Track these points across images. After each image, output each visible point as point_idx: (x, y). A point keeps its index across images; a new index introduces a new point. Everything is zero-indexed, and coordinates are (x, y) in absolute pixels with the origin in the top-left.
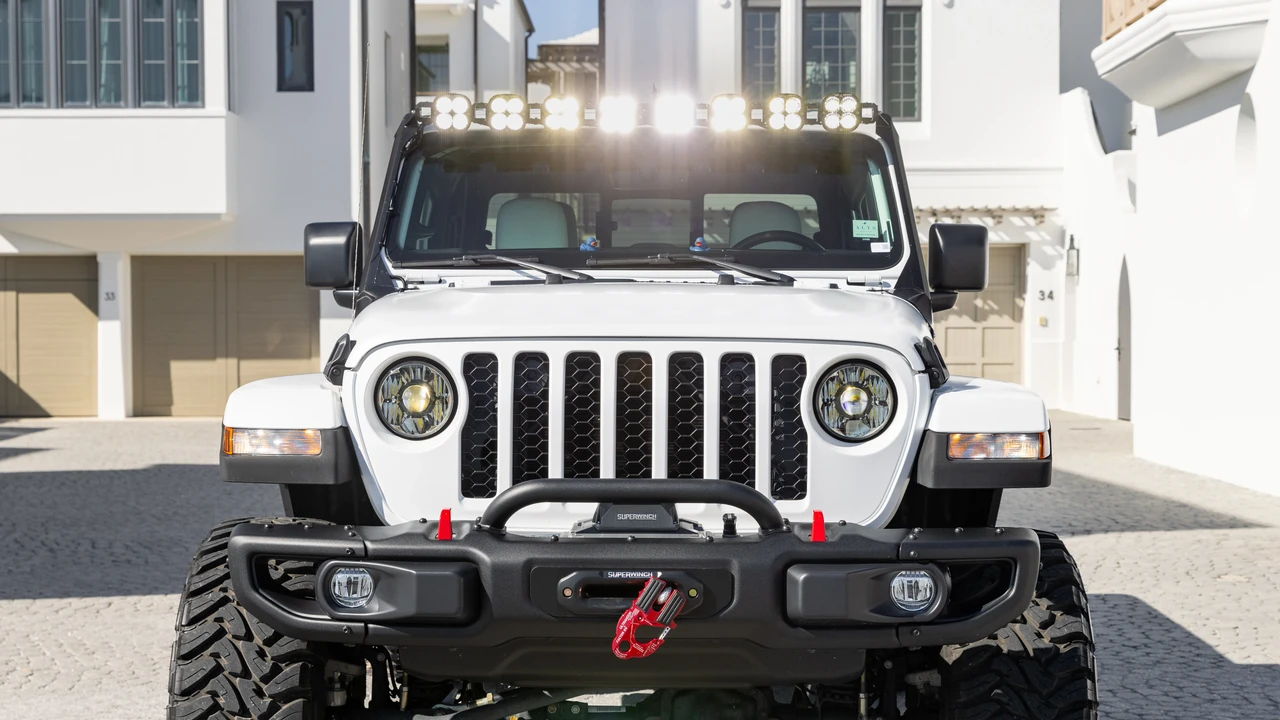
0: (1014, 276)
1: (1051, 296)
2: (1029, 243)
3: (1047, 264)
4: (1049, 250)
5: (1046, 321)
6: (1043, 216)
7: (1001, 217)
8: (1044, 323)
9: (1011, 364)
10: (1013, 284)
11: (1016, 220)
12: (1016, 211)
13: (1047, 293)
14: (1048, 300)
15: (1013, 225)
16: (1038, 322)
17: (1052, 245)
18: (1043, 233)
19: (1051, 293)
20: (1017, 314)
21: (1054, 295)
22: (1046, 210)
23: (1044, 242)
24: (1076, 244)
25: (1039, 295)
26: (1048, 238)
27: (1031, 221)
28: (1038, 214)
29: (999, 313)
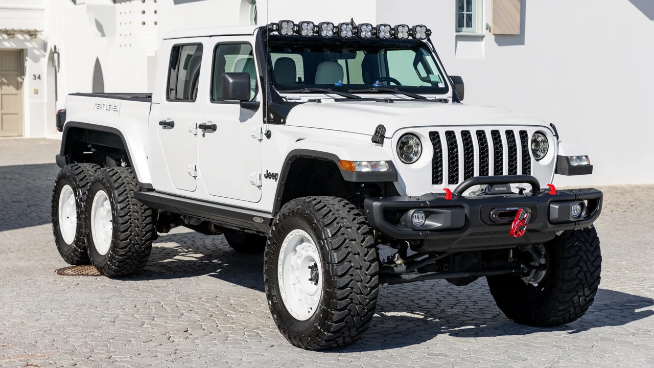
0: (18, 67)
1: (39, 78)
2: (27, 50)
3: (36, 60)
4: (37, 52)
5: (37, 91)
6: (36, 35)
7: (13, 34)
8: (36, 92)
9: (18, 114)
10: (17, 70)
11: (20, 36)
12: (22, 32)
13: (37, 76)
14: (38, 80)
15: (18, 38)
16: (33, 91)
17: (38, 49)
18: (34, 44)
19: (39, 76)
20: (19, 86)
21: (41, 77)
22: (37, 31)
23: (34, 48)
24: (57, 51)
25: (33, 77)
26: (36, 46)
27: (27, 37)
28: (32, 34)
29: (8, 85)
